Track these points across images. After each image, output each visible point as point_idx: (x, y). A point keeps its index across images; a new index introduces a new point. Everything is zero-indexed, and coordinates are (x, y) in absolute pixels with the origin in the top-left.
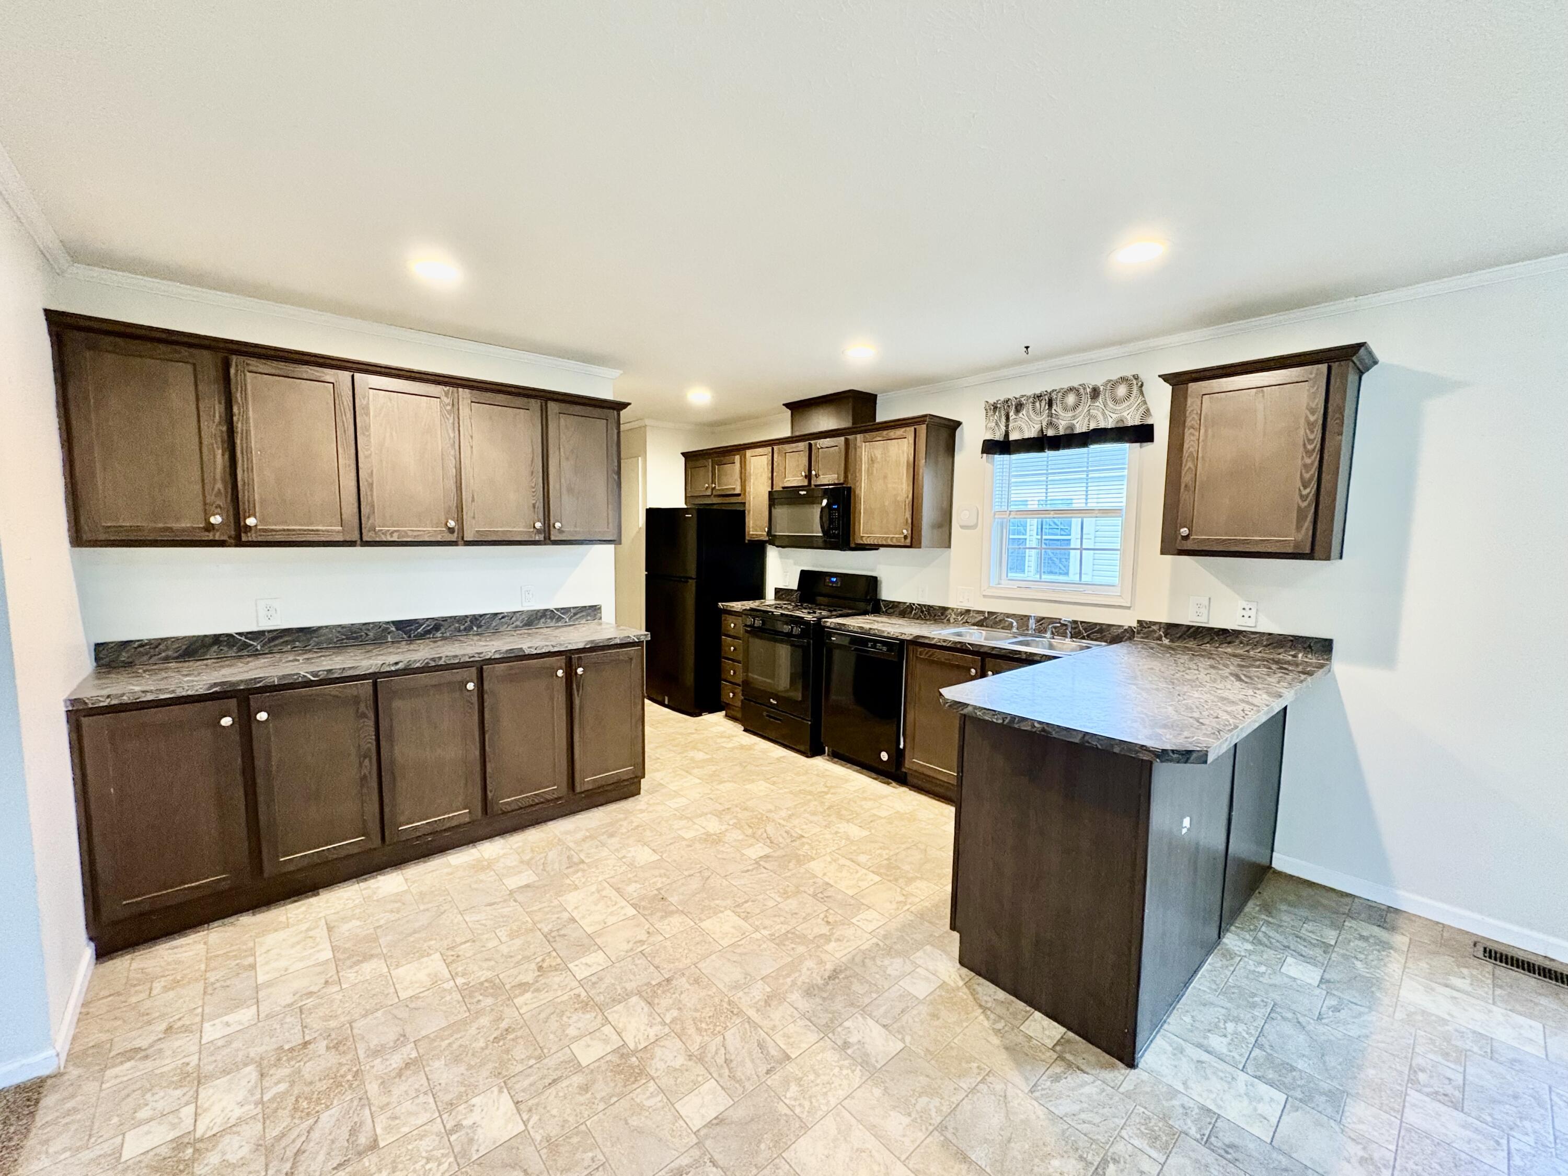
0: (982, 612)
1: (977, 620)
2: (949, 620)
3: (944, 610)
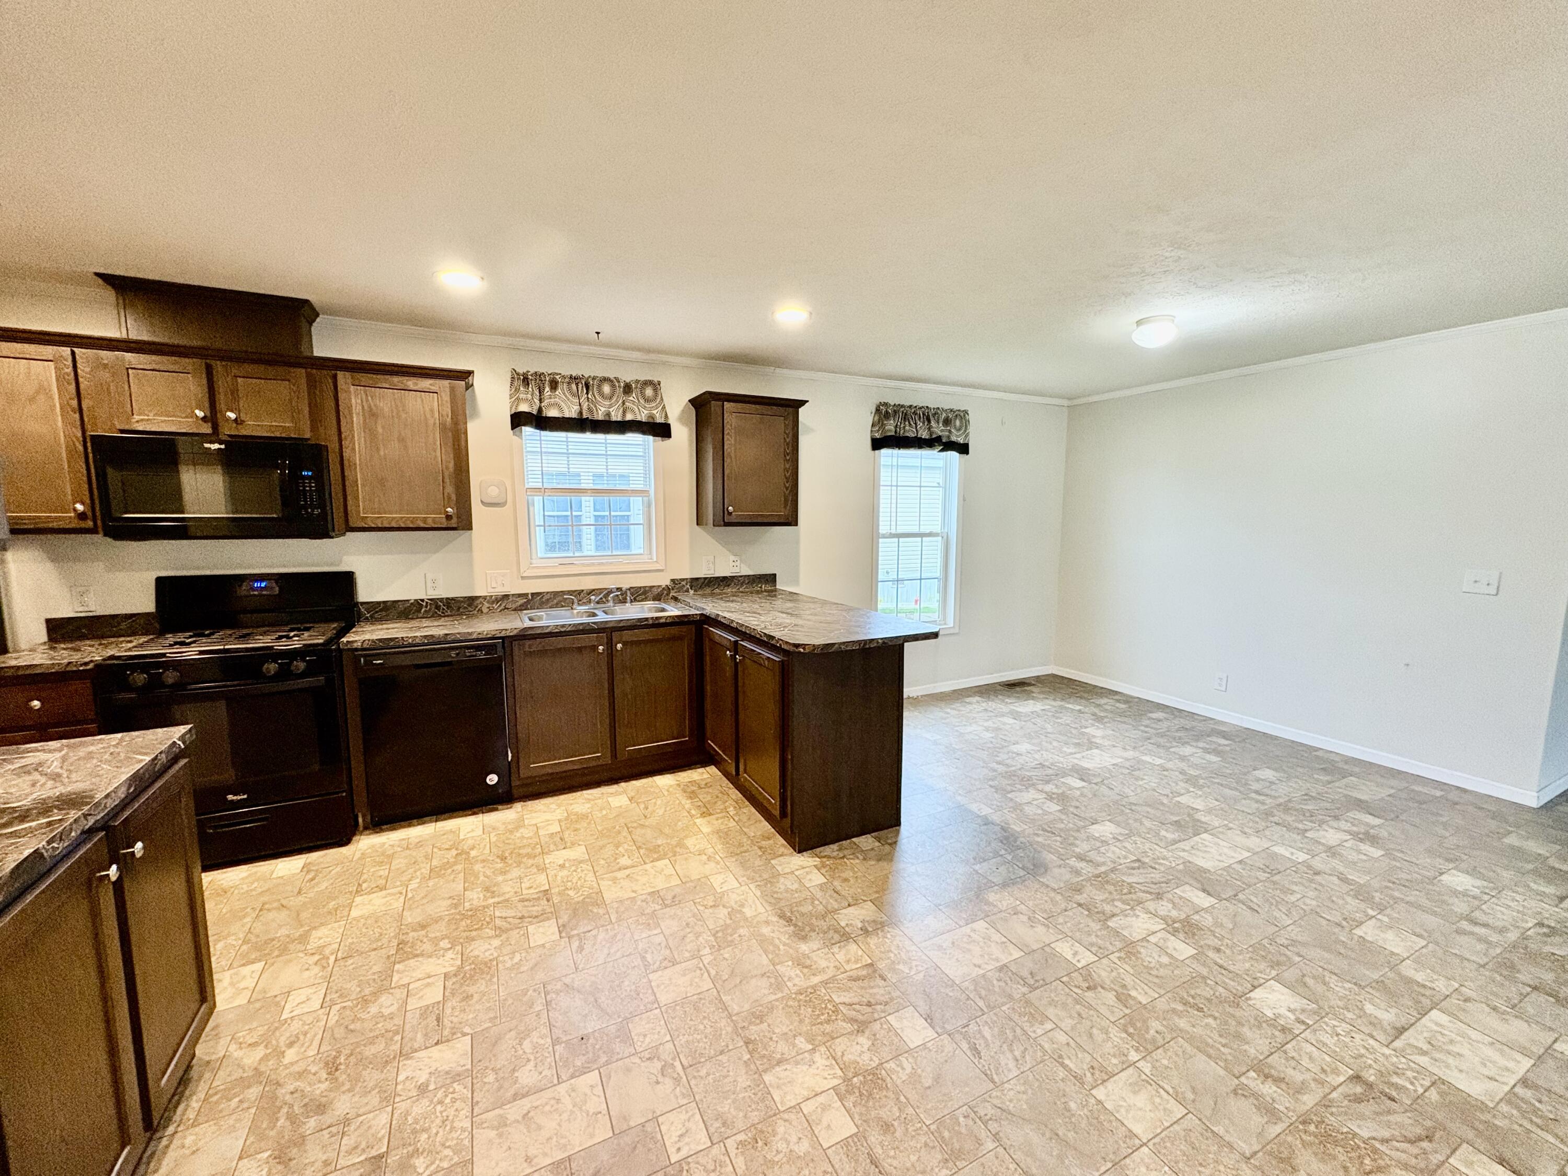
0: (526, 595)
1: (519, 604)
2: (480, 611)
3: (471, 601)
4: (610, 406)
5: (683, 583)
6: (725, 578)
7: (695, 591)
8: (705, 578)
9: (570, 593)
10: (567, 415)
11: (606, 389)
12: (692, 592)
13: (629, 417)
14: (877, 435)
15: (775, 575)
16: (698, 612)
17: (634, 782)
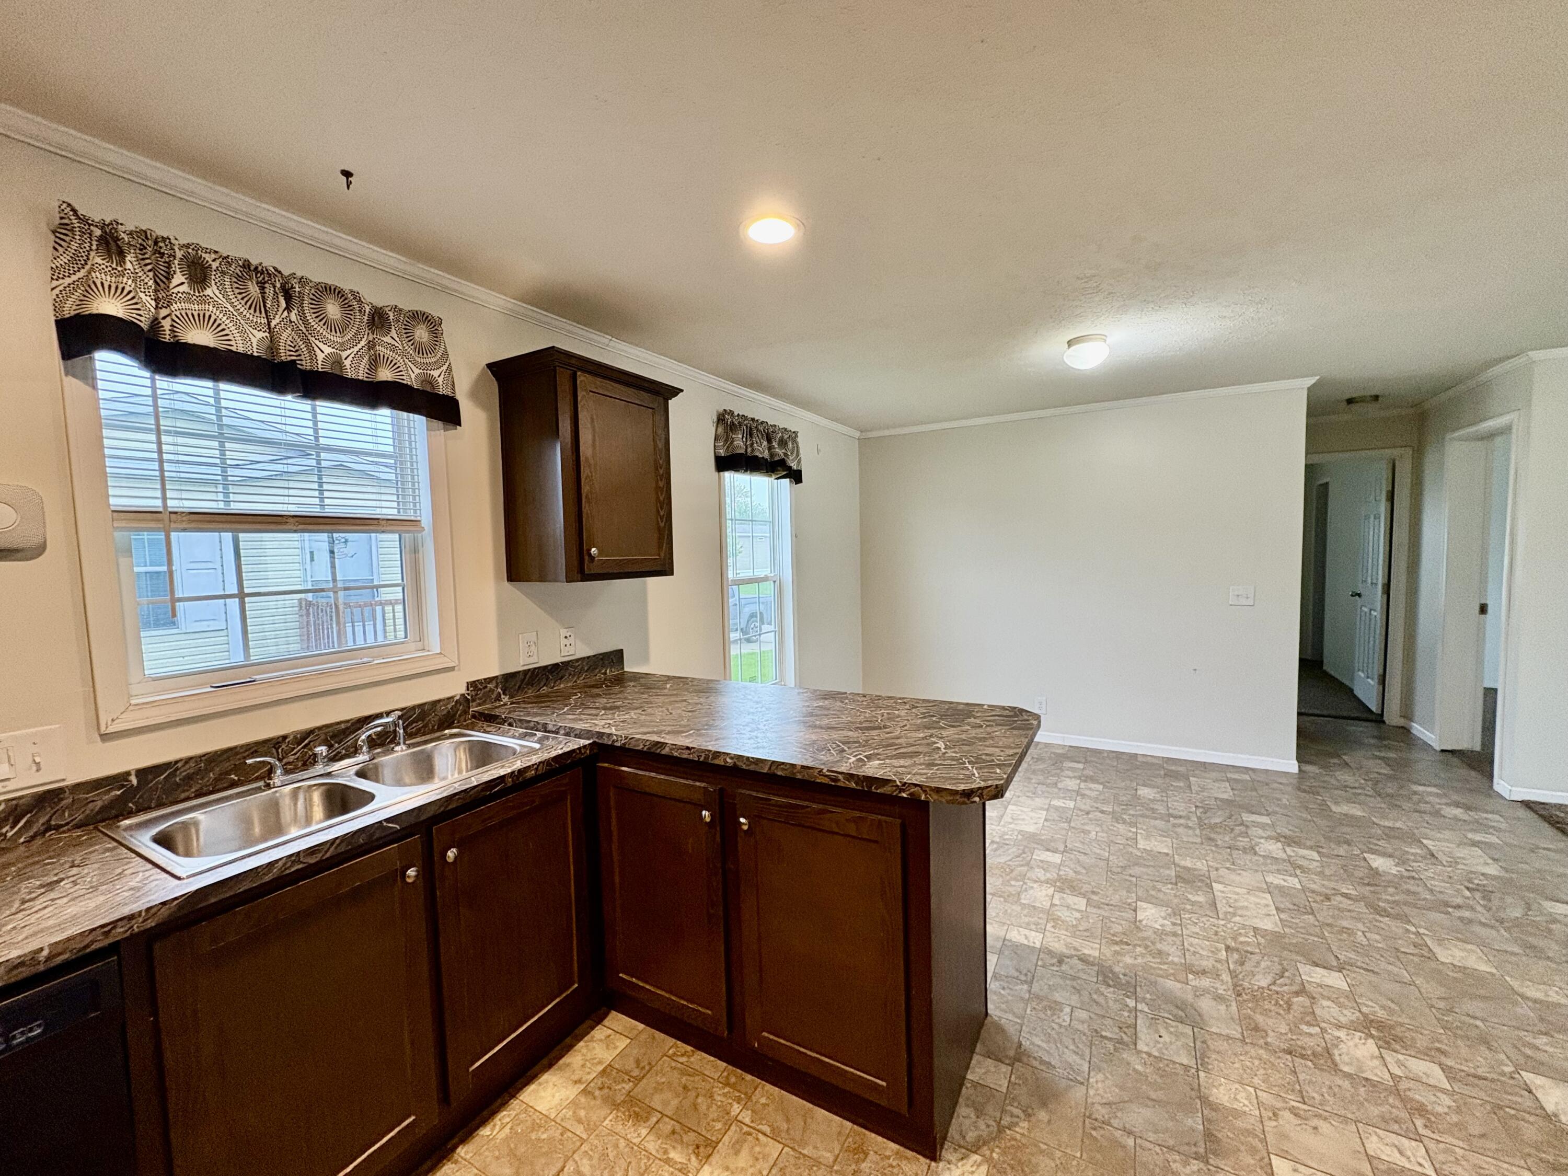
4: (343, 347)
5: (490, 686)
6: (556, 666)
7: (511, 697)
8: (526, 672)
9: (254, 748)
10: (239, 346)
11: (333, 309)
12: (505, 699)
13: (385, 374)
14: (722, 452)
15: (621, 651)
16: (587, 742)
17: (485, 1131)
